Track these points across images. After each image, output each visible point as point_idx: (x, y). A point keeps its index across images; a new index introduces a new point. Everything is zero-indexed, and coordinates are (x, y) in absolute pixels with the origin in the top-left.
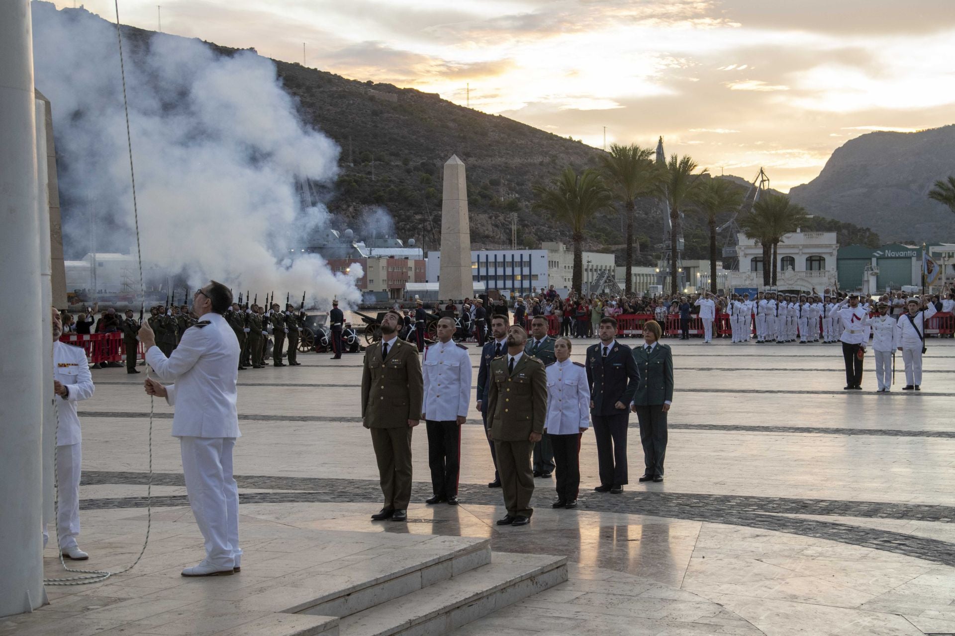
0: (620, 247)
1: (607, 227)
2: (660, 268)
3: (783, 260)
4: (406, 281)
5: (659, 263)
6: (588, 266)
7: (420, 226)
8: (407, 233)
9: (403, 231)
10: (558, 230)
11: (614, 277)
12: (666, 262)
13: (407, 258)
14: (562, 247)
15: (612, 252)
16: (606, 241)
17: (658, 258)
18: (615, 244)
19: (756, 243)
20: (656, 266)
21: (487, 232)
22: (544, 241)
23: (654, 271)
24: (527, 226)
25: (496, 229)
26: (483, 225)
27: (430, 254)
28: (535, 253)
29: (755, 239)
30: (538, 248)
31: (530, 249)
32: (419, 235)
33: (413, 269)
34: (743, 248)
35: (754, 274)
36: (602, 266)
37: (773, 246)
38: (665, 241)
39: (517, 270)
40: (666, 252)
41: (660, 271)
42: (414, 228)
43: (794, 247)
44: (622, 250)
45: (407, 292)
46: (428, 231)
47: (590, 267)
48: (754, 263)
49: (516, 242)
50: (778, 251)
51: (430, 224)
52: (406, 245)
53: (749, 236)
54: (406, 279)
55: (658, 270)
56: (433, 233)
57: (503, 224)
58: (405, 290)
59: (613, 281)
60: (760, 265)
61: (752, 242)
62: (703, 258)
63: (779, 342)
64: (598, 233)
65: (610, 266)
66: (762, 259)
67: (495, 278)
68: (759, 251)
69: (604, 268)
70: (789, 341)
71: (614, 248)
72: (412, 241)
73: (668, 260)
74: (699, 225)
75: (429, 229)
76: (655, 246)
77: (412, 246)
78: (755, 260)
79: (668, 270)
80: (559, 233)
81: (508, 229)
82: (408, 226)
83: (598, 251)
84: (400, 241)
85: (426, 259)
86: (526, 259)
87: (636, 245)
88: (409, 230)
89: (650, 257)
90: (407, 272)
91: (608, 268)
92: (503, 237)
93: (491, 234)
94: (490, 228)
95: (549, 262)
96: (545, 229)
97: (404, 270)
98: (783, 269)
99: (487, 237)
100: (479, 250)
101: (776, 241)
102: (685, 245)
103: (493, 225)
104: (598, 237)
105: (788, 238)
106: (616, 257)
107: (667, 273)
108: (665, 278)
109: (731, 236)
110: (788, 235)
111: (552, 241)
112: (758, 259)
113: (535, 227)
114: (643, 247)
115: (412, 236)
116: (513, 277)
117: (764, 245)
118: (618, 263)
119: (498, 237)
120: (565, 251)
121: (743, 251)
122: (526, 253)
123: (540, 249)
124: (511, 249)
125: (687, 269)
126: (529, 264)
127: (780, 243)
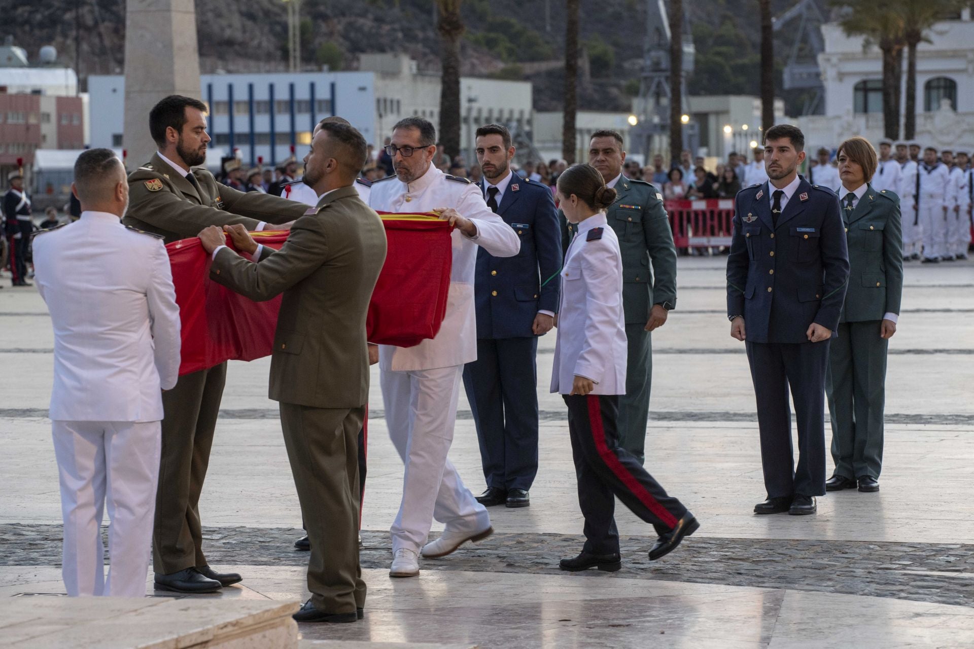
0: (544, 66)
1: (513, 21)
2: (638, 116)
3: (929, 86)
4: (38, 146)
5: (637, 103)
6: (469, 110)
7: (68, 16)
8: (37, 32)
9: (27, 28)
10: (397, 26)
11: (529, 135)
12: (651, 103)
13: (37, 92)
14: (408, 65)
15: (526, 78)
16: (511, 52)
17: (634, 91)
18: (533, 59)
19: (867, 45)
20: (628, 110)
21: (228, 33)
22: (363, 51)
23: (626, 121)
24: (324, 17)
25: (249, 24)
26: (219, 15)
27: (94, 81)
28: (346, 81)
29: (864, 36)
30: (349, 68)
31: (333, 68)
32: (65, 36)
33: (54, 118)
34: (834, 60)
35: (861, 121)
36: (501, 112)
37: (906, 50)
38: (649, 50)
39: (303, 120)
40: (652, 78)
41: (639, 123)
42: (53, 21)
43: (955, 54)
44: (550, 74)
45: (40, 172)
46: (88, 29)
47: (474, 114)
48: (860, 95)
49: (298, 54)
50: (920, 66)
51: (92, 12)
52: (35, 61)
53: (851, 28)
54: (38, 142)
55: (633, 120)
56: (100, 35)
57: (267, 13)
58: (35, 169)
59: (527, 146)
60: (876, 100)
61: (856, 43)
62: (738, 91)
63: (929, 261)
64: (492, 35)
65: (522, 113)
66: (880, 85)
67: (251, 138)
68: (874, 67)
69: (506, 115)
70: (950, 259)
71: (529, 68)
72: (50, 51)
73: (658, 95)
74: (729, 13)
75: (89, 21)
76: (627, 65)
77: (48, 64)
78: (863, 88)
79: (656, 120)
80: (400, 35)
81: (279, 23)
82: (39, 17)
83: (491, 76)
84: (20, 53)
85: (85, 97)
86: (323, 93)
87: (584, 63)
88: (41, 25)
89: (614, 91)
90: (37, 127)
91: (516, 115)
92: (267, 43)
93: (239, 36)
94: (237, 21)
95: (378, 101)
96: (367, 23)
97: (32, 121)
98: (928, 108)
99: (230, 43)
100: (212, 71)
101: (913, 38)
102: (697, 62)
103: (242, 14)
104: (490, 44)
105: (941, 33)
106: (536, 92)
107: (655, 126)
108: (650, 138)
109: (805, 40)
110: (940, 26)
111: (382, 50)
112: (870, 85)
113: (344, 20)
114: (599, 65)
115: (49, 40)
116: (292, 138)
117: (887, 49)
118: (538, 106)
119: (255, 42)
120: (415, 77)
121: (834, 66)
122: (323, 80)
123: (357, 69)
124: (287, 70)
125: (701, 118)
126: (331, 105)
127: (921, 47)
